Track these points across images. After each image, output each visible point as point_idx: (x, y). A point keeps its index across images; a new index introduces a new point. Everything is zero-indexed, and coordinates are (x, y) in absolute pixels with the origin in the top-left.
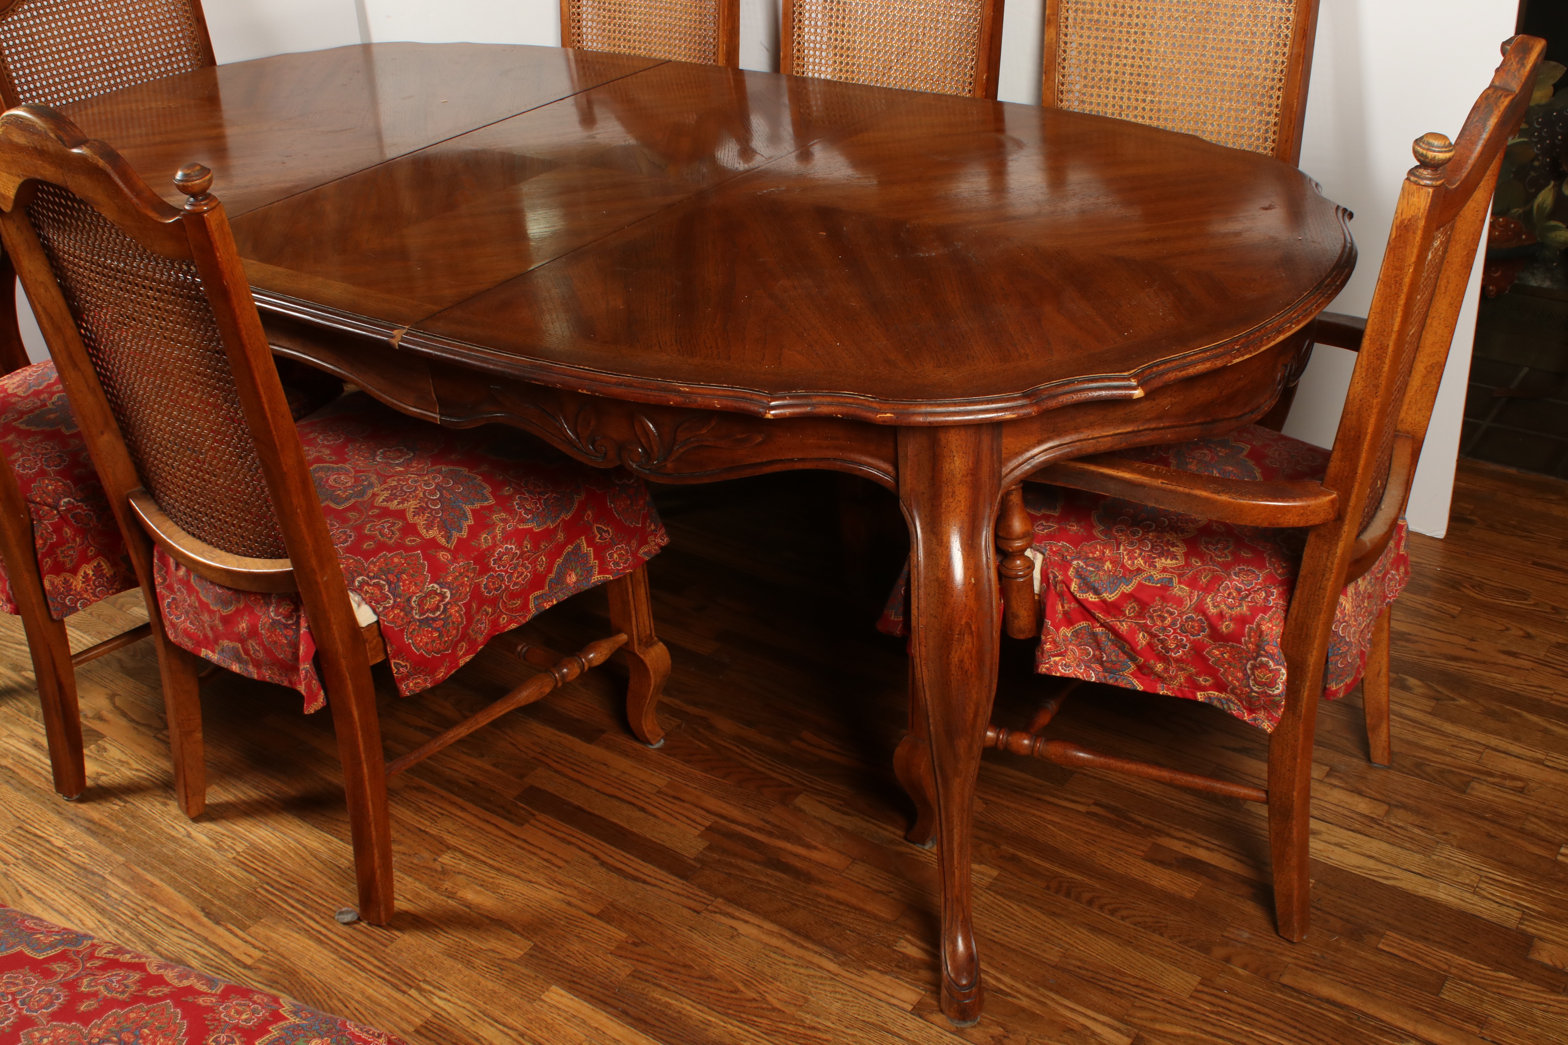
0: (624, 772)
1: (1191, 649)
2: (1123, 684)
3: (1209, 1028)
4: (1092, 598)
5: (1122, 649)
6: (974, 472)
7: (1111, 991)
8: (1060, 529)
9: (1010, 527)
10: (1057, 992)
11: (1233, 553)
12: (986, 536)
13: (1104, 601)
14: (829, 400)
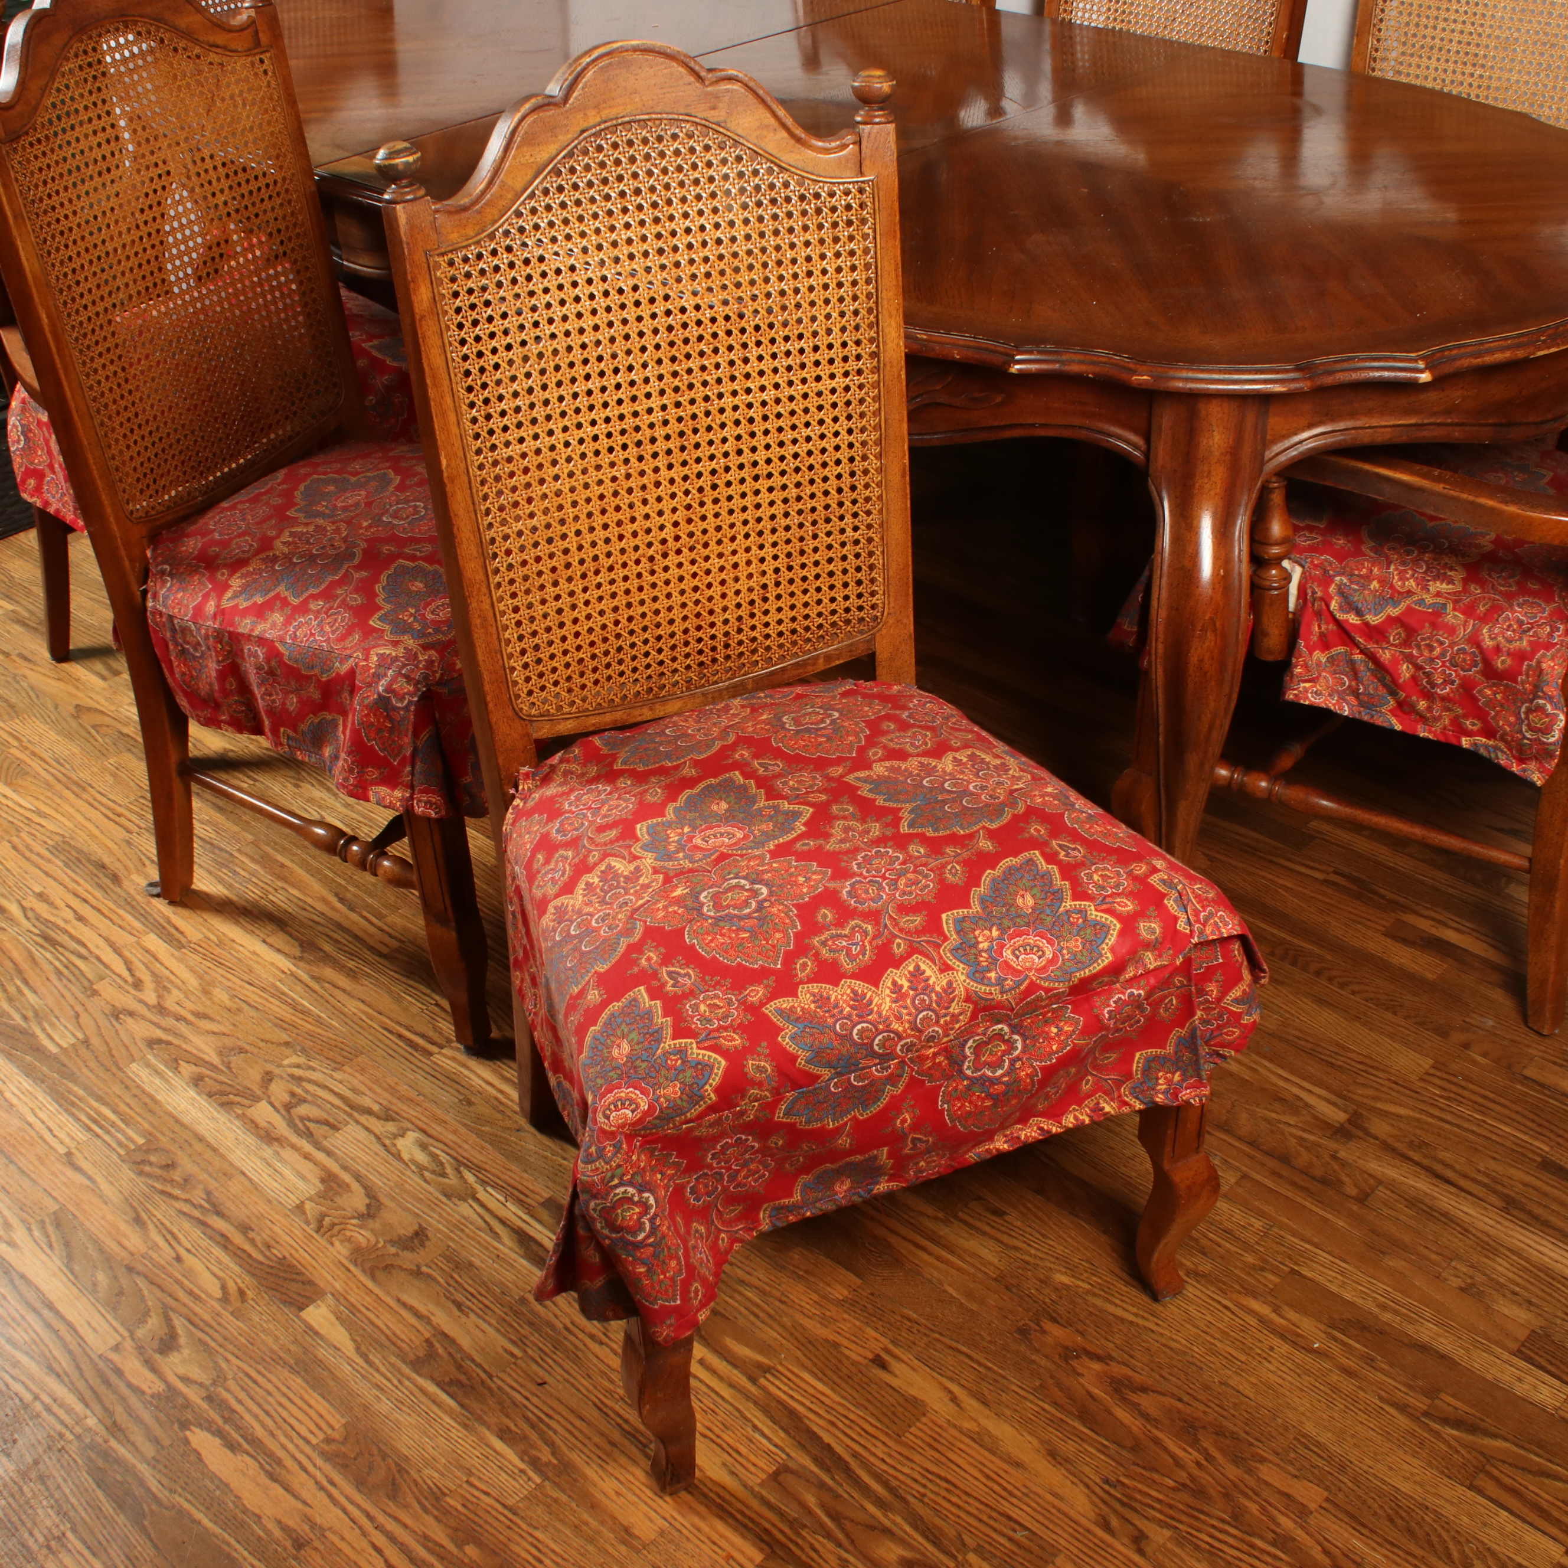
1: (1461, 686)
2: (1379, 721)
3: (1437, 1113)
4: (1353, 619)
5: (1381, 680)
6: (1234, 452)
7: (1332, 1065)
8: (1324, 542)
9: (1268, 530)
10: (1271, 1061)
11: (1518, 583)
12: (1241, 525)
13: (1366, 624)
14: (1081, 357)
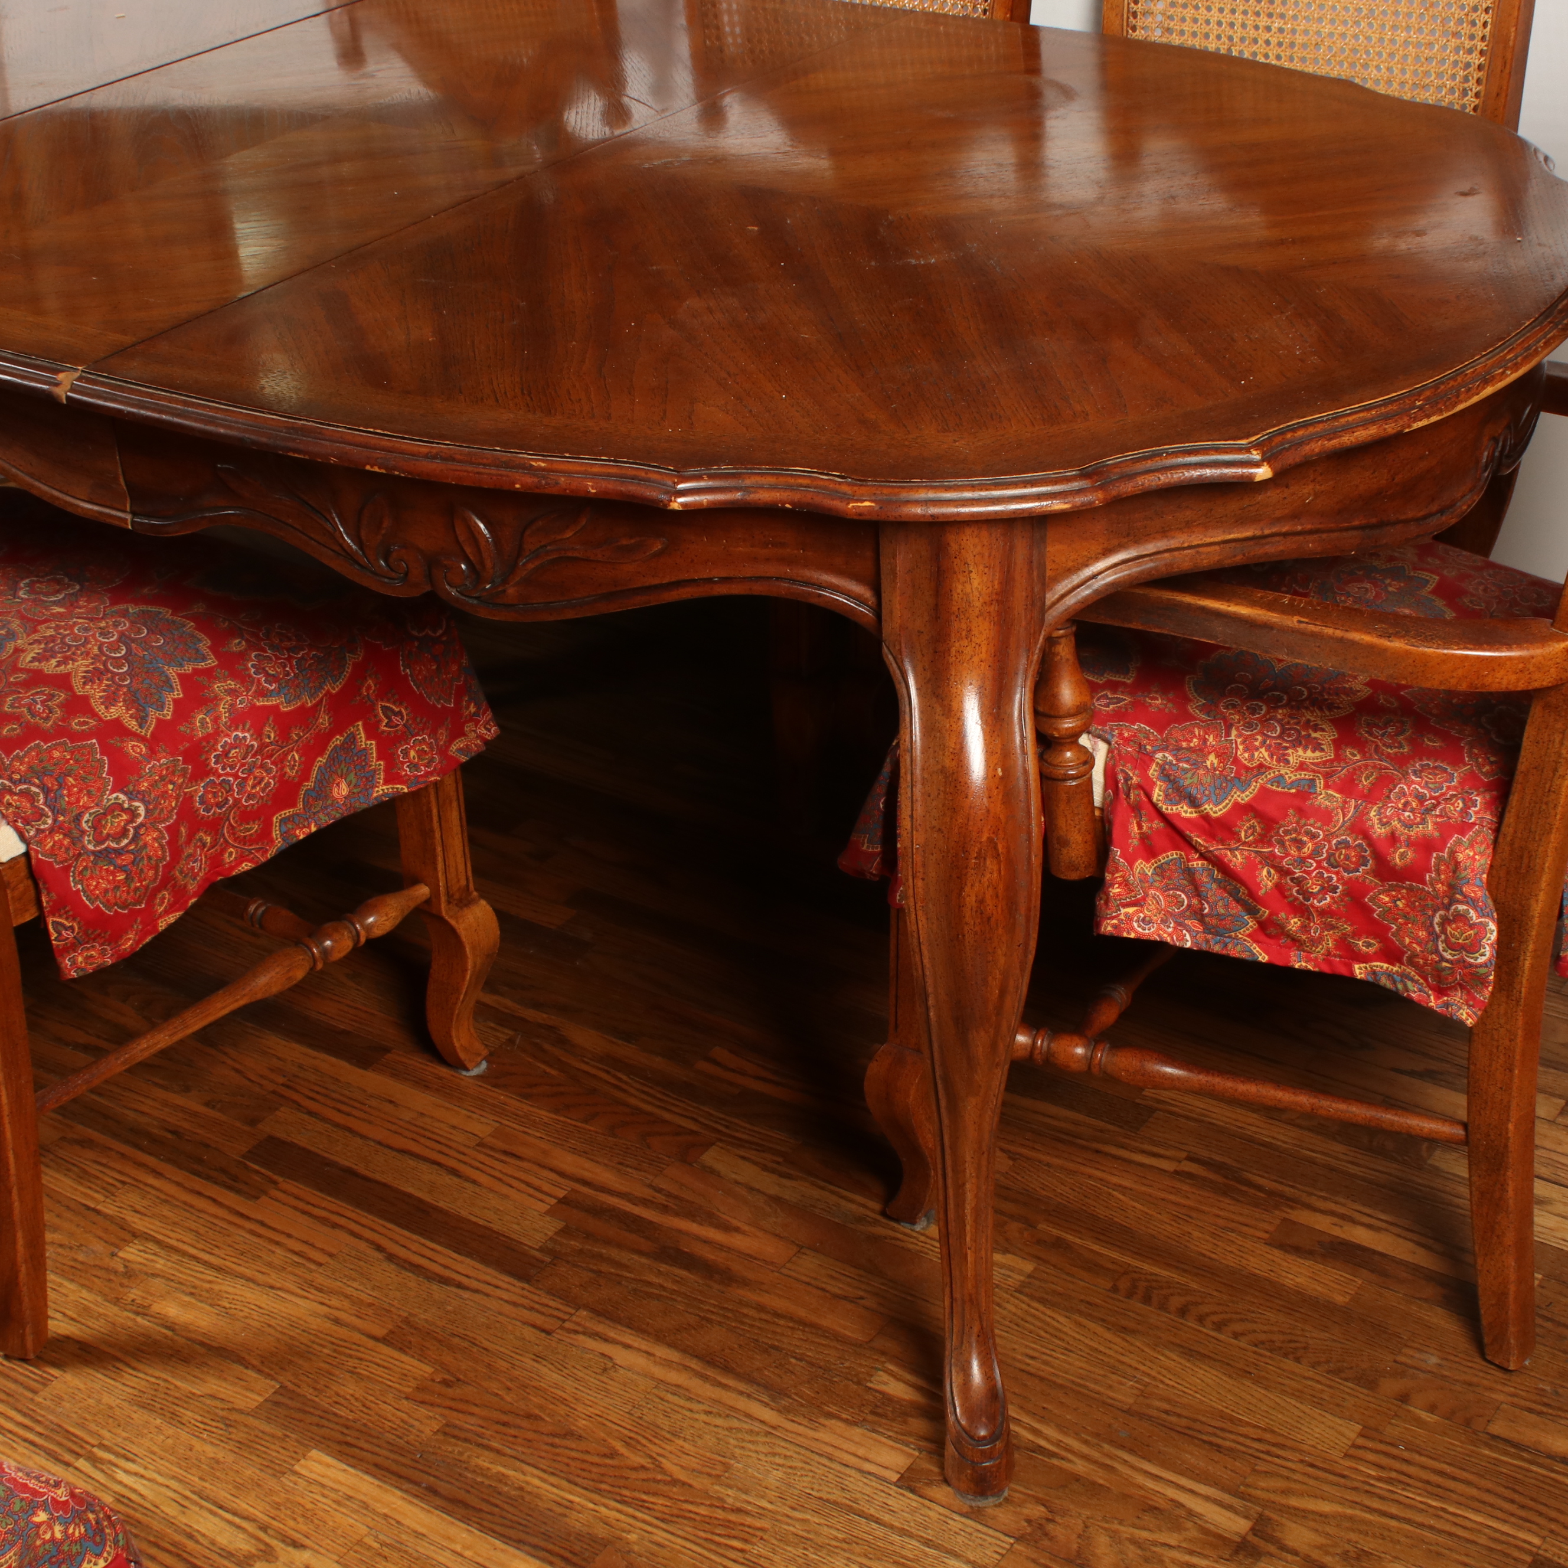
0: (422, 1114)
1: (1347, 893)
2: (1235, 951)
3: (1376, 1504)
4: (1186, 812)
5: (1234, 894)
6: (1002, 598)
7: (1219, 1448)
8: (1135, 704)
9: (1055, 696)
10: (1131, 1451)
11: (1411, 741)
12: (1020, 700)
13: (1206, 817)
14: (772, 480)
